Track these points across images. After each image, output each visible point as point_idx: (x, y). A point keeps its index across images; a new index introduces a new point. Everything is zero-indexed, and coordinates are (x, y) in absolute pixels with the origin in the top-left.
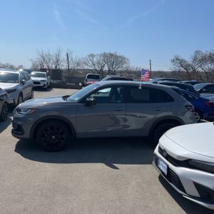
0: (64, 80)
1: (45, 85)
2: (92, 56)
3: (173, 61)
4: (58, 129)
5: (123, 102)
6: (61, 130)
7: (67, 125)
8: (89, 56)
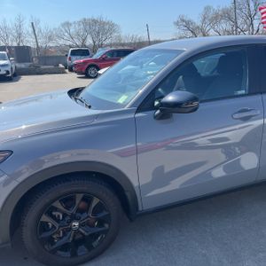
0: (35, 61)
1: (8, 72)
2: (68, 24)
3: (177, 24)
4: (87, 199)
5: (250, 94)
6: (95, 201)
7: (112, 182)
8: (63, 25)
